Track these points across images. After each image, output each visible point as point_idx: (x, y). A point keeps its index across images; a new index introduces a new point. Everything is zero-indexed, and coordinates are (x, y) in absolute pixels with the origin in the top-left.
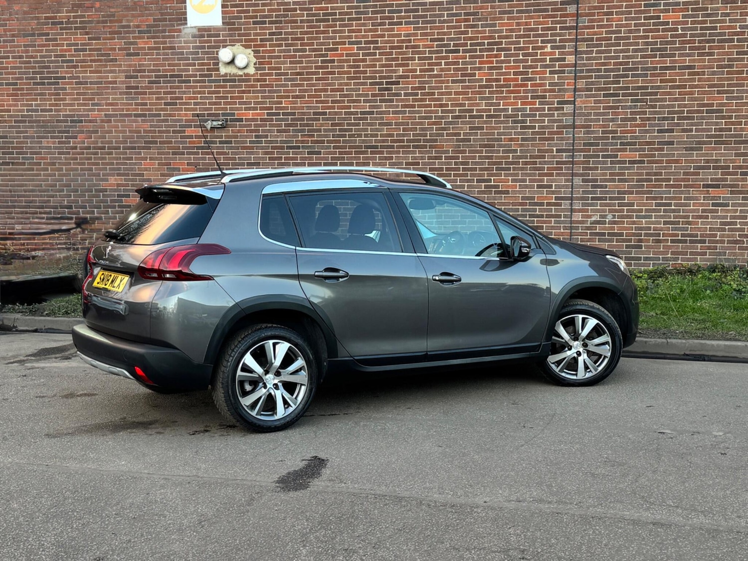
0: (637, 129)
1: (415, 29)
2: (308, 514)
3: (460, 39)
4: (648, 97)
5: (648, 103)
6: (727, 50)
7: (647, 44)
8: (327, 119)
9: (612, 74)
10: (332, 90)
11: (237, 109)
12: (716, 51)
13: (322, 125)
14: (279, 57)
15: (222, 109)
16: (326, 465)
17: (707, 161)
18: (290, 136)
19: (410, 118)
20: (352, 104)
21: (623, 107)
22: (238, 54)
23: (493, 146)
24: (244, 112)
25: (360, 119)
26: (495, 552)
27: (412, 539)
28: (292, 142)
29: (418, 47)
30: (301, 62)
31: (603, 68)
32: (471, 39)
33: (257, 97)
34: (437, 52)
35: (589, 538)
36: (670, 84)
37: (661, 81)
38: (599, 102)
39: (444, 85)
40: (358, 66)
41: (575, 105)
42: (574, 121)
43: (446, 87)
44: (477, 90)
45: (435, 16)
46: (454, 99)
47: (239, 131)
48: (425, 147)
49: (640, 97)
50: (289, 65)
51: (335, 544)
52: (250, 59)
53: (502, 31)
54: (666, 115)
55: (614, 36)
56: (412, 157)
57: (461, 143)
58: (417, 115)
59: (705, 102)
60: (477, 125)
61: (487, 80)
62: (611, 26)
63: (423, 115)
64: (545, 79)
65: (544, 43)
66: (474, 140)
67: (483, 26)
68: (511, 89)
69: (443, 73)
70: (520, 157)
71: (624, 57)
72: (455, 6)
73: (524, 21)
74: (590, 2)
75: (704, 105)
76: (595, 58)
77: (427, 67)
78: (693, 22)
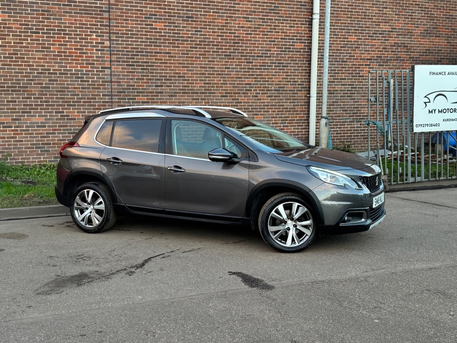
0: (145, 84)
1: (9, 16)
3: (39, 25)
4: (149, 68)
5: (150, 71)
6: (185, 45)
7: (147, 39)
9: (130, 53)
12: (180, 46)
19: (8, 72)
21: (137, 72)
23: (64, 92)
29: (12, 28)
31: (125, 50)
32: (46, 26)
36: (160, 61)
37: (155, 59)
38: (124, 69)
39: (30, 53)
41: (111, 69)
42: (111, 79)
43: (32, 55)
44: (52, 57)
45: (22, 10)
46: (38, 62)
48: (20, 91)
49: (145, 67)
53: (66, 23)
54: (159, 78)
55: (130, 33)
56: (11, 97)
57: (44, 89)
58: (13, 71)
59: (177, 72)
60: (53, 79)
61: (58, 52)
62: (128, 27)
63: (17, 71)
64: (93, 53)
65: (91, 33)
66: (52, 88)
67: (53, 19)
68: (74, 58)
69: (29, 46)
70: (81, 98)
71: (136, 45)
72: (35, 5)
73: (79, 18)
74: (116, 12)
75: (177, 73)
76: (120, 44)
77: (18, 41)
78: (169, 29)
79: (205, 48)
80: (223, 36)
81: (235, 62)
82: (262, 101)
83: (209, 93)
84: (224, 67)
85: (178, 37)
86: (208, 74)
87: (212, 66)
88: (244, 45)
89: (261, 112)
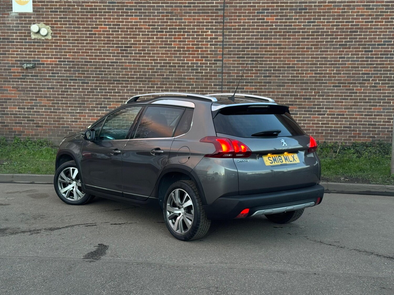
0: (254, 75)
1: (140, 19)
2: (103, 274)
3: (163, 25)
4: (259, 59)
5: (259, 62)
6: (297, 37)
7: (258, 32)
8: (92, 65)
9: (241, 47)
10: (95, 50)
11: (41, 58)
12: (291, 37)
13: (89, 68)
14: (65, 31)
15: (33, 58)
16: (108, 248)
17: (287, 92)
18: (72, 74)
19: (137, 66)
20: (106, 58)
21: (247, 64)
22: (42, 28)
23: (181, 82)
24: (45, 59)
25: (111, 65)
26: (203, 289)
27: (160, 284)
28: (73, 77)
29: (142, 28)
30: (78, 34)
31: (237, 43)
32: (169, 26)
33: (53, 52)
34: (152, 32)
35: (248, 280)
36: (269, 53)
37: (265, 51)
38: (235, 61)
39: (155, 49)
40: (110, 38)
41: (223, 62)
42: (222, 70)
43: (157, 50)
44: (173, 52)
45: (150, 13)
46: (161, 57)
47: (42, 70)
48: (146, 81)
49: (255, 59)
50: (70, 35)
51: (120, 288)
52: (49, 31)
53: (185, 22)
54: (268, 69)
55: (242, 27)
56: (138, 86)
57: (165, 80)
58: (141, 64)
59: (286, 62)
60: (173, 71)
61: (178, 48)
62: (241, 22)
63: (145, 64)
64: (208, 48)
65: (207, 30)
66: (172, 78)
67: (175, 19)
68: (191, 52)
69: (155, 43)
70: (195, 88)
71: (247, 39)
72: (161, 8)
73: (197, 17)
74: (230, 10)
75: (286, 64)
76: (232, 38)
77: (146, 39)
78: (280, 22)
79: (318, 38)
80: (339, 25)
81: (351, 51)
82: (381, 91)
83: (320, 83)
84: (339, 56)
85: (289, 29)
86: (320, 64)
87: (324, 56)
88: (363, 34)
89: (380, 102)
